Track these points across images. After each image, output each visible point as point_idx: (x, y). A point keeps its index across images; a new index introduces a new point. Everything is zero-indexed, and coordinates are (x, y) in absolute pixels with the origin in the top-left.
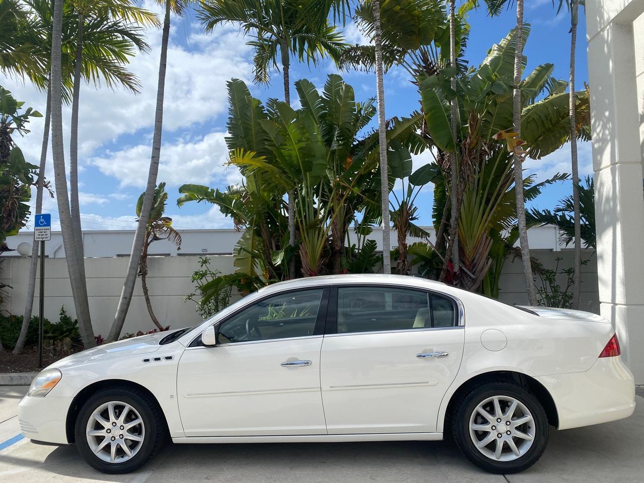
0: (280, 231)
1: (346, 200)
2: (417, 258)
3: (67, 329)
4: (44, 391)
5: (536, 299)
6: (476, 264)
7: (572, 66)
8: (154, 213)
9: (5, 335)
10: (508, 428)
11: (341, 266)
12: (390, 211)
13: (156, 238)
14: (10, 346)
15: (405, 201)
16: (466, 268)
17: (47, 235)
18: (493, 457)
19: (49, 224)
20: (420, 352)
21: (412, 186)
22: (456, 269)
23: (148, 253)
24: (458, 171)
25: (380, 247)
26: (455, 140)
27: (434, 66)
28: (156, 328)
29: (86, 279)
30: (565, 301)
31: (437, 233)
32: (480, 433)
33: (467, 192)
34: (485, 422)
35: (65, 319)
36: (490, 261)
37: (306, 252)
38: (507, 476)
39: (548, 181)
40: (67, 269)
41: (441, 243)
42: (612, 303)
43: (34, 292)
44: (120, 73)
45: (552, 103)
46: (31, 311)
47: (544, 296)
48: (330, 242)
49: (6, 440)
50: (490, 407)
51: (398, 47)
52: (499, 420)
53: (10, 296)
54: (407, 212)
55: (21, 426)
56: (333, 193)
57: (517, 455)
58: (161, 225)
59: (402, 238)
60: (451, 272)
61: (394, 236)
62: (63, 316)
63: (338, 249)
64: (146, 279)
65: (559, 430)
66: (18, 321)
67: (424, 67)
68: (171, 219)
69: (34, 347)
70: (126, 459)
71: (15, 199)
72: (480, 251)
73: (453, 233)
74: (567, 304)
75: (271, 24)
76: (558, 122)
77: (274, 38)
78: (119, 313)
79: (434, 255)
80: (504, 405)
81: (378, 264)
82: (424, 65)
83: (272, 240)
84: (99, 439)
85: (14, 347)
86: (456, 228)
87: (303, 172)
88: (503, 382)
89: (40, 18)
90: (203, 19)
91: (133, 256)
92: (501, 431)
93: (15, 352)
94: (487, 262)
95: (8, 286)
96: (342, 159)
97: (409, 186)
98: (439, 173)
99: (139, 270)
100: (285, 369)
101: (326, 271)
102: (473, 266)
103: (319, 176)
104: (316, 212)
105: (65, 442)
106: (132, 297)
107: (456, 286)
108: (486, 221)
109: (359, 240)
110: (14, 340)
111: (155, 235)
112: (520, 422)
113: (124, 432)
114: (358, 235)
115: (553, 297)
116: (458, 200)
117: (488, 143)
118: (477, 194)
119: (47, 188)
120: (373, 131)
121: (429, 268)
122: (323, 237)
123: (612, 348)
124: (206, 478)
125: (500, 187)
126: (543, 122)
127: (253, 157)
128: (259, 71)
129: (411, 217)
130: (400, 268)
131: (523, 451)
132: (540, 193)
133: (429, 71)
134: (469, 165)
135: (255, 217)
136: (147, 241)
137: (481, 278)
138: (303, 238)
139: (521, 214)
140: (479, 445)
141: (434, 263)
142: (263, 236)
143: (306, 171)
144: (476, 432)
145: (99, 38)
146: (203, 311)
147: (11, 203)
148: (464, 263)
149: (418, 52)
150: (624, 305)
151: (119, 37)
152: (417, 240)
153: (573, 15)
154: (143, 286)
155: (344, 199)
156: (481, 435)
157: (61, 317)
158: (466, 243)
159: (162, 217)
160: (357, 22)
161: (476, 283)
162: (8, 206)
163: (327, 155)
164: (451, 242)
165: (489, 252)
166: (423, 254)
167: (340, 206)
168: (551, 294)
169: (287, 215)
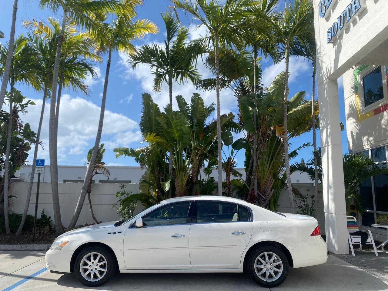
0: (164, 171)
1: (199, 155)
2: (235, 187)
3: (45, 222)
4: (60, 248)
6: (266, 192)
8: (97, 159)
10: (271, 267)
12: (222, 163)
13: (97, 173)
14: (14, 231)
15: (230, 157)
16: (261, 193)
17: (42, 170)
18: (264, 280)
19: (43, 165)
20: (233, 232)
21: (234, 150)
22: (256, 193)
24: (257, 143)
25: (216, 180)
26: (255, 127)
27: (246, 88)
28: (94, 222)
31: (246, 174)
32: (259, 269)
34: (261, 264)
35: (44, 216)
36: (273, 190)
37: (178, 183)
38: (270, 288)
40: (51, 189)
41: (248, 180)
43: (29, 201)
44: (81, 85)
46: (27, 211)
47: (301, 209)
48: (190, 177)
50: (263, 257)
52: (267, 263)
53: (14, 202)
54: (231, 163)
56: (193, 152)
57: (275, 279)
58: (100, 166)
59: (228, 176)
60: (253, 195)
61: (224, 174)
63: (195, 181)
64: (91, 195)
65: (294, 268)
66: (18, 217)
67: (241, 88)
68: (105, 163)
71: (23, 150)
72: (268, 185)
73: (254, 175)
75: (164, 65)
77: (165, 72)
78: (76, 213)
79: (244, 186)
80: (270, 256)
81: (215, 190)
82: (241, 87)
83: (160, 175)
84: (86, 270)
85: (17, 231)
86: (256, 172)
87: (178, 141)
88: (270, 246)
90: (130, 63)
91: (85, 182)
92: (268, 268)
93: (17, 233)
94: (272, 191)
95: (15, 197)
96: (198, 134)
97: (232, 150)
99: (87, 190)
100: (173, 239)
102: (264, 193)
103: (187, 144)
104: (184, 161)
105: (69, 272)
106: (83, 205)
109: (206, 177)
111: (96, 171)
112: (276, 264)
113: (98, 267)
114: (205, 174)
116: (257, 158)
119: (41, 144)
120: (214, 120)
121: (242, 193)
122: (187, 175)
123: (317, 232)
127: (155, 136)
128: (156, 86)
129: (233, 166)
130: (227, 193)
131: (278, 277)
132: (298, 154)
133: (243, 90)
134: (262, 141)
135: (151, 163)
136: (92, 175)
137: (268, 199)
138: (177, 175)
139: (288, 167)
140: (258, 274)
141: (245, 191)
142: (155, 173)
144: (257, 268)
147: (21, 153)
148: (260, 191)
149: (237, 81)
150: (334, 214)
152: (235, 178)
154: (89, 199)
155: (198, 155)
156: (260, 270)
157: (42, 215)
158: (261, 180)
159: (101, 161)
160: (206, 65)
161: (266, 202)
162: (19, 154)
163: (190, 133)
164: (253, 179)
165: (273, 185)
166: (239, 185)
167: (196, 159)
168: (304, 209)
169: (168, 162)
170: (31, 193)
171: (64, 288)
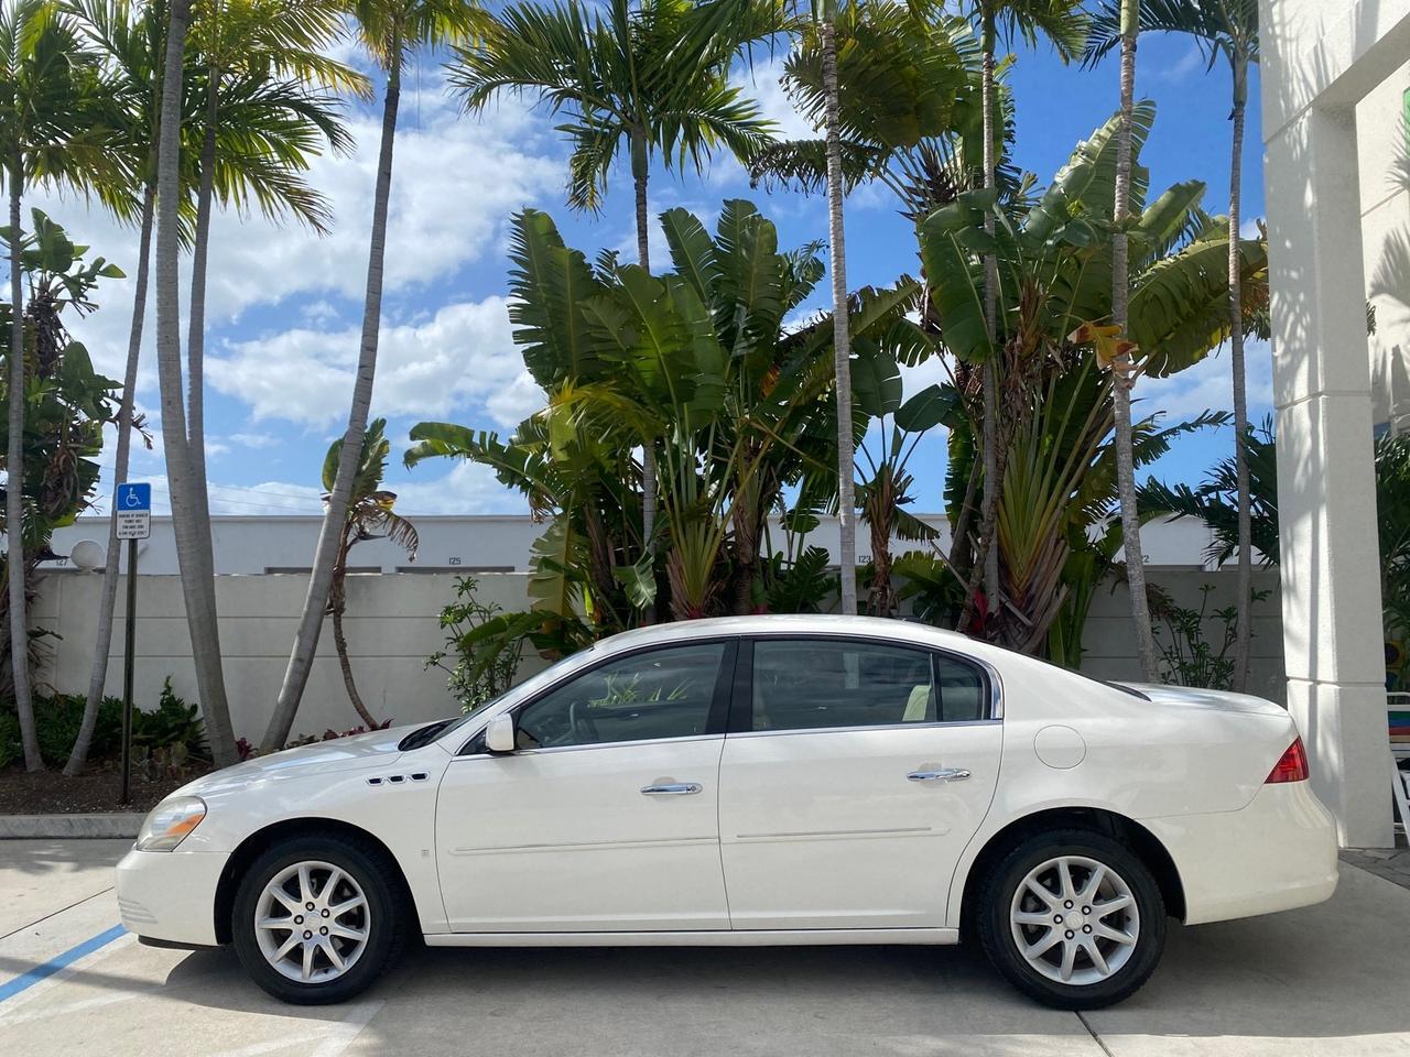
0: (626, 524)
1: (764, 459)
2: (910, 583)
3: (176, 725)
4: (170, 841)
5: (1157, 669)
6: (1034, 596)
7: (1235, 186)
8: (360, 483)
9: (45, 736)
10: (1087, 919)
11: (753, 597)
12: (856, 485)
13: (363, 536)
14: (57, 759)
15: (887, 462)
16: (1014, 604)
17: (142, 527)
18: (1057, 977)
19: (146, 504)
20: (915, 770)
21: (902, 432)
22: (993, 607)
23: (347, 566)
24: (998, 402)
25: (834, 559)
26: (992, 339)
27: (948, 182)
28: (362, 723)
29: (218, 620)
30: (1221, 676)
31: (953, 530)
32: (1032, 930)
33: (1018, 445)
34: (1042, 907)
35: (171, 704)
36: (1064, 589)
37: (680, 569)
38: (1083, 1014)
39: (1185, 426)
40: (183, 598)
41: (962, 551)
42: (1311, 680)
43: (108, 647)
44: (289, 190)
45: (1193, 262)
46: (102, 685)
47: (1176, 665)
48: (729, 547)
49: (80, 943)
50: (1051, 879)
51: (874, 141)
52: (1069, 905)
53: (55, 653)
54: (892, 487)
55: (122, 910)
56: (737, 446)
57: (1104, 973)
58: (374, 507)
59: (879, 540)
60: (981, 612)
61: (864, 533)
62: (167, 696)
63: (746, 562)
64: (343, 621)
65: (1187, 924)
66: (74, 707)
67: (929, 183)
68: (394, 496)
69: (106, 763)
70: (332, 975)
71: (72, 451)
72: (1043, 569)
73: (987, 531)
74: (1224, 682)
75: (610, 92)
76: (1206, 301)
77: (615, 119)
78: (286, 691)
79: (947, 576)
80: (1080, 875)
81: (830, 595)
82: (929, 179)
83: (608, 541)
84: (280, 937)
85: (67, 761)
86: (993, 521)
87: (675, 401)
88: (1077, 829)
89: (127, 75)
90: (464, 84)
91: (318, 572)
92: (1073, 927)
93: (68, 770)
94: (1058, 594)
95: (52, 633)
96: (757, 373)
97: (896, 432)
98: (958, 405)
99: (328, 602)
100: (650, 799)
101: (721, 608)
102: (1027, 601)
103: (710, 411)
104: (701, 484)
105: (213, 942)
106: (315, 659)
107: (991, 641)
108: (1056, 507)
109: (791, 543)
110: (65, 747)
111: (362, 528)
112: (1110, 907)
113: (330, 923)
114: (788, 533)
115: (1194, 668)
116: (997, 461)
117: (1060, 345)
118: (1038, 447)
119: (139, 428)
120: (822, 315)
121: (936, 605)
122: (715, 535)
123: (1292, 765)
124: (492, 1014)
125: (1087, 436)
126: (1175, 302)
128: (581, 185)
129: (898, 497)
130: (875, 603)
131: (1116, 965)
132: (1167, 448)
133: (938, 191)
134: (1021, 390)
135: (573, 494)
136: (346, 542)
137: (1045, 625)
138: (675, 538)
139: (1128, 494)
140: (1030, 954)
141: (948, 595)
142: (590, 533)
143: (681, 401)
144: (1024, 927)
145: (250, 116)
146: (462, 690)
147: (65, 461)
148: (1008, 593)
149: (915, 151)
150: (1335, 684)
151: (290, 114)
152: (913, 546)
153: (1238, 82)
154: (336, 637)
155: (759, 458)
156: (1034, 934)
157: (163, 700)
158: (1014, 552)
159: (378, 490)
160: (788, 89)
161: (1034, 636)
162: (58, 466)
163: (724, 366)
164: (983, 549)
165: (1062, 573)
166: (926, 575)
167: (751, 473)
168: (1190, 661)
169: (640, 489)
170: (111, 619)
171: (191, 1010)
